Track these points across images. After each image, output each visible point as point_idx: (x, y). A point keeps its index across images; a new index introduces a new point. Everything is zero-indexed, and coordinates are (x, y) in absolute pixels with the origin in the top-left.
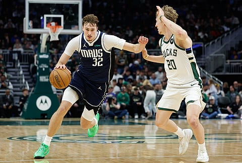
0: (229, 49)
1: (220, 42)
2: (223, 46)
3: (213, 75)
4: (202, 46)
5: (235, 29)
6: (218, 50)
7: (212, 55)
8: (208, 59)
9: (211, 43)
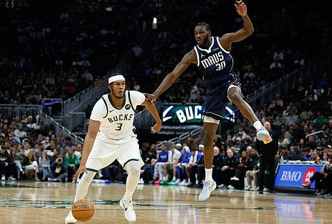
0: (86, 107)
1: (78, 99)
2: (81, 104)
3: (77, 135)
4: (61, 102)
5: (91, 87)
6: (77, 108)
7: (71, 113)
8: (66, 118)
9: (70, 100)
